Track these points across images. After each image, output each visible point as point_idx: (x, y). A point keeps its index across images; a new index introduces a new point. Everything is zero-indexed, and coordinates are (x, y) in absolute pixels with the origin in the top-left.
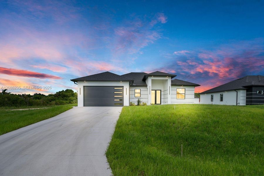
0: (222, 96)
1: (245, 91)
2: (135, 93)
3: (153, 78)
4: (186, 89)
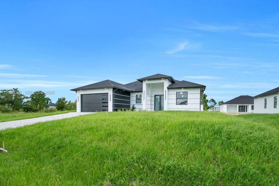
0: (276, 100)
2: (136, 99)
3: (147, 82)
4: (188, 93)
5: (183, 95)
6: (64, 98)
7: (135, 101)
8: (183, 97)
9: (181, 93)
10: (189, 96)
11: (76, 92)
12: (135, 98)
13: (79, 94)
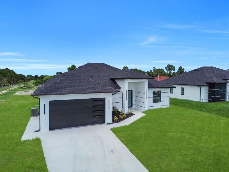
0: (184, 89)
1: (207, 88)
3: (130, 81)
4: (162, 92)
8: (157, 95)
9: (156, 92)
10: (162, 95)
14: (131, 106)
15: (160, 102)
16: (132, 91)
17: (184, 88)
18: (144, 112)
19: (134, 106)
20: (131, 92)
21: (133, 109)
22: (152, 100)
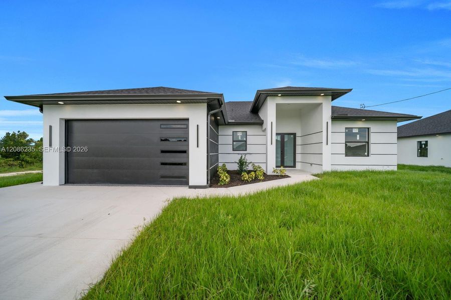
0: (426, 146)
2: (233, 141)
3: (280, 100)
4: (372, 130)
5: (358, 136)
6: (24, 133)
7: (232, 145)
8: (358, 138)
9: (356, 131)
10: (373, 138)
11: (41, 110)
12: (230, 140)
13: (56, 117)
14: (292, 165)
15: (368, 156)
16: (294, 134)
17: (427, 142)
18: (318, 174)
19: (298, 166)
20: (292, 136)
21: (296, 170)
22: (342, 149)
